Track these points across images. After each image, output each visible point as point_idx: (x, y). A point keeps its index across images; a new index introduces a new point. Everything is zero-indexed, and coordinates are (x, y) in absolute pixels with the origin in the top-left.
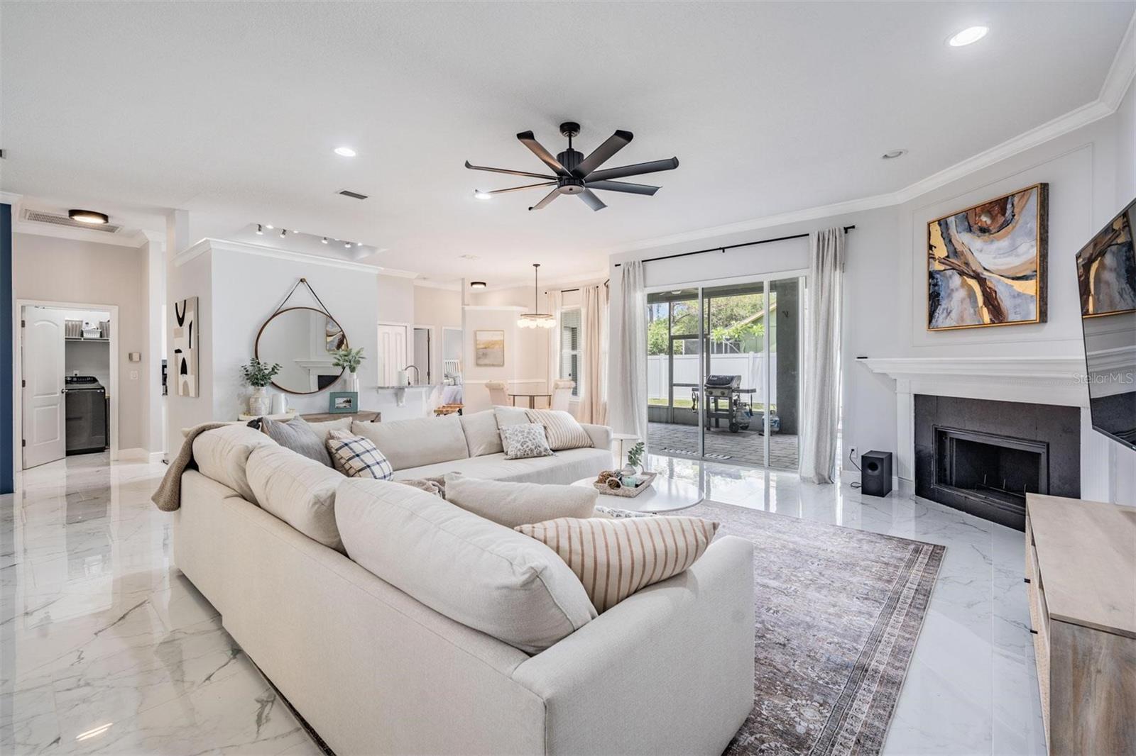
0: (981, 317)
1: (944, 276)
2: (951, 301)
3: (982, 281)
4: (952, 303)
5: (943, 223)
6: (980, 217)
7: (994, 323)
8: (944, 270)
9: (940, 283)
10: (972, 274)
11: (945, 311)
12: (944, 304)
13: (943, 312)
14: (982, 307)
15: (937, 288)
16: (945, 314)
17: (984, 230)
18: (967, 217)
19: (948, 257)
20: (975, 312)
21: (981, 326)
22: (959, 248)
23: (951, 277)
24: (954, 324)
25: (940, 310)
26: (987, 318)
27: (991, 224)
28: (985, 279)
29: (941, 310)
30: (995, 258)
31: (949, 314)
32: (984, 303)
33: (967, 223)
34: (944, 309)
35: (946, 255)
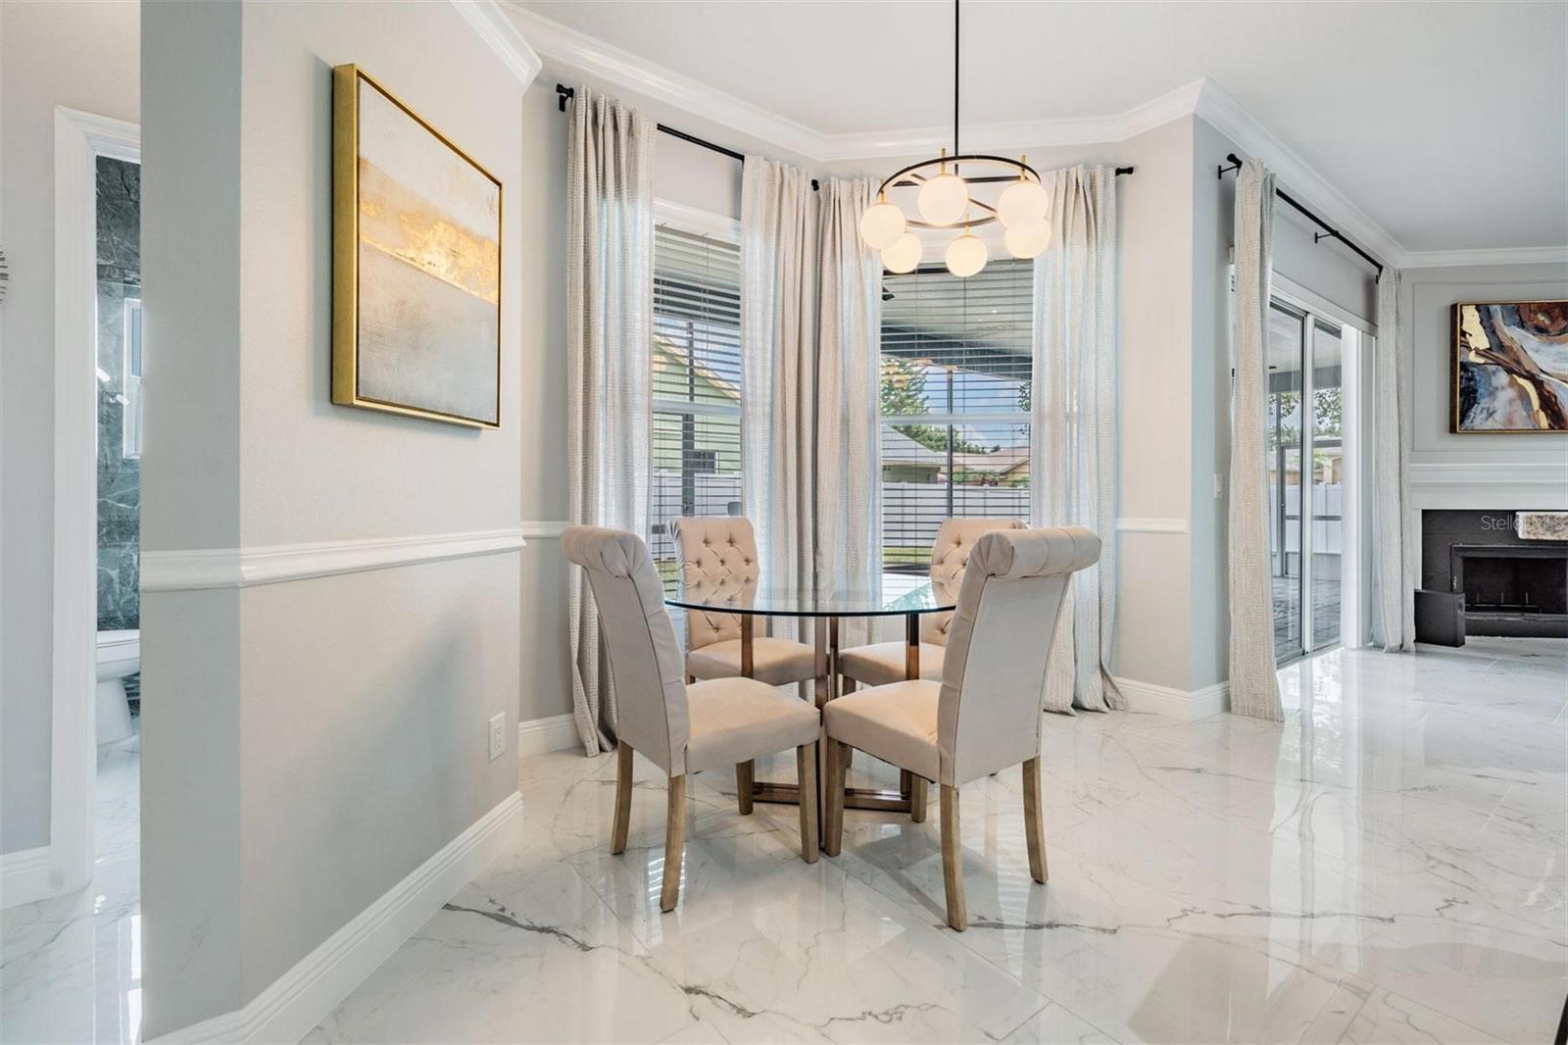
0: (1539, 423)
1: (1485, 370)
2: (1494, 400)
3: (1538, 385)
4: (1496, 402)
5: (1484, 310)
6: (1536, 314)
7: (1553, 428)
8: (1485, 364)
9: (1478, 378)
10: (1524, 373)
11: (1485, 411)
12: (1484, 403)
13: (1482, 411)
14: (1538, 411)
15: (1472, 383)
16: (1485, 414)
17: (1540, 330)
18: (1518, 310)
19: (1490, 349)
20: (1529, 415)
21: (1537, 431)
22: (1507, 343)
23: (1494, 373)
24: (1499, 427)
25: (1476, 409)
26: (1544, 422)
27: (1551, 325)
28: (1542, 382)
29: (1479, 409)
30: (1555, 361)
31: (1491, 414)
32: (1541, 407)
33: (1517, 317)
34: (1483, 409)
35: (1488, 346)
